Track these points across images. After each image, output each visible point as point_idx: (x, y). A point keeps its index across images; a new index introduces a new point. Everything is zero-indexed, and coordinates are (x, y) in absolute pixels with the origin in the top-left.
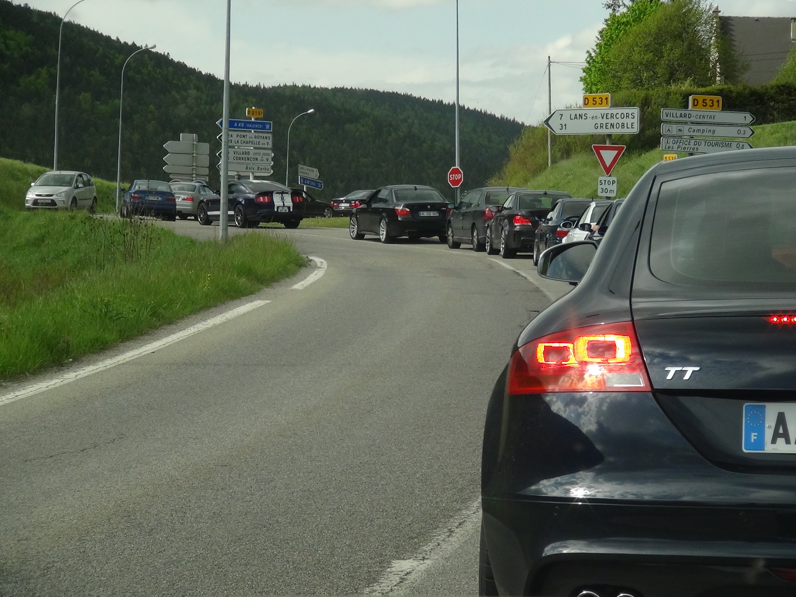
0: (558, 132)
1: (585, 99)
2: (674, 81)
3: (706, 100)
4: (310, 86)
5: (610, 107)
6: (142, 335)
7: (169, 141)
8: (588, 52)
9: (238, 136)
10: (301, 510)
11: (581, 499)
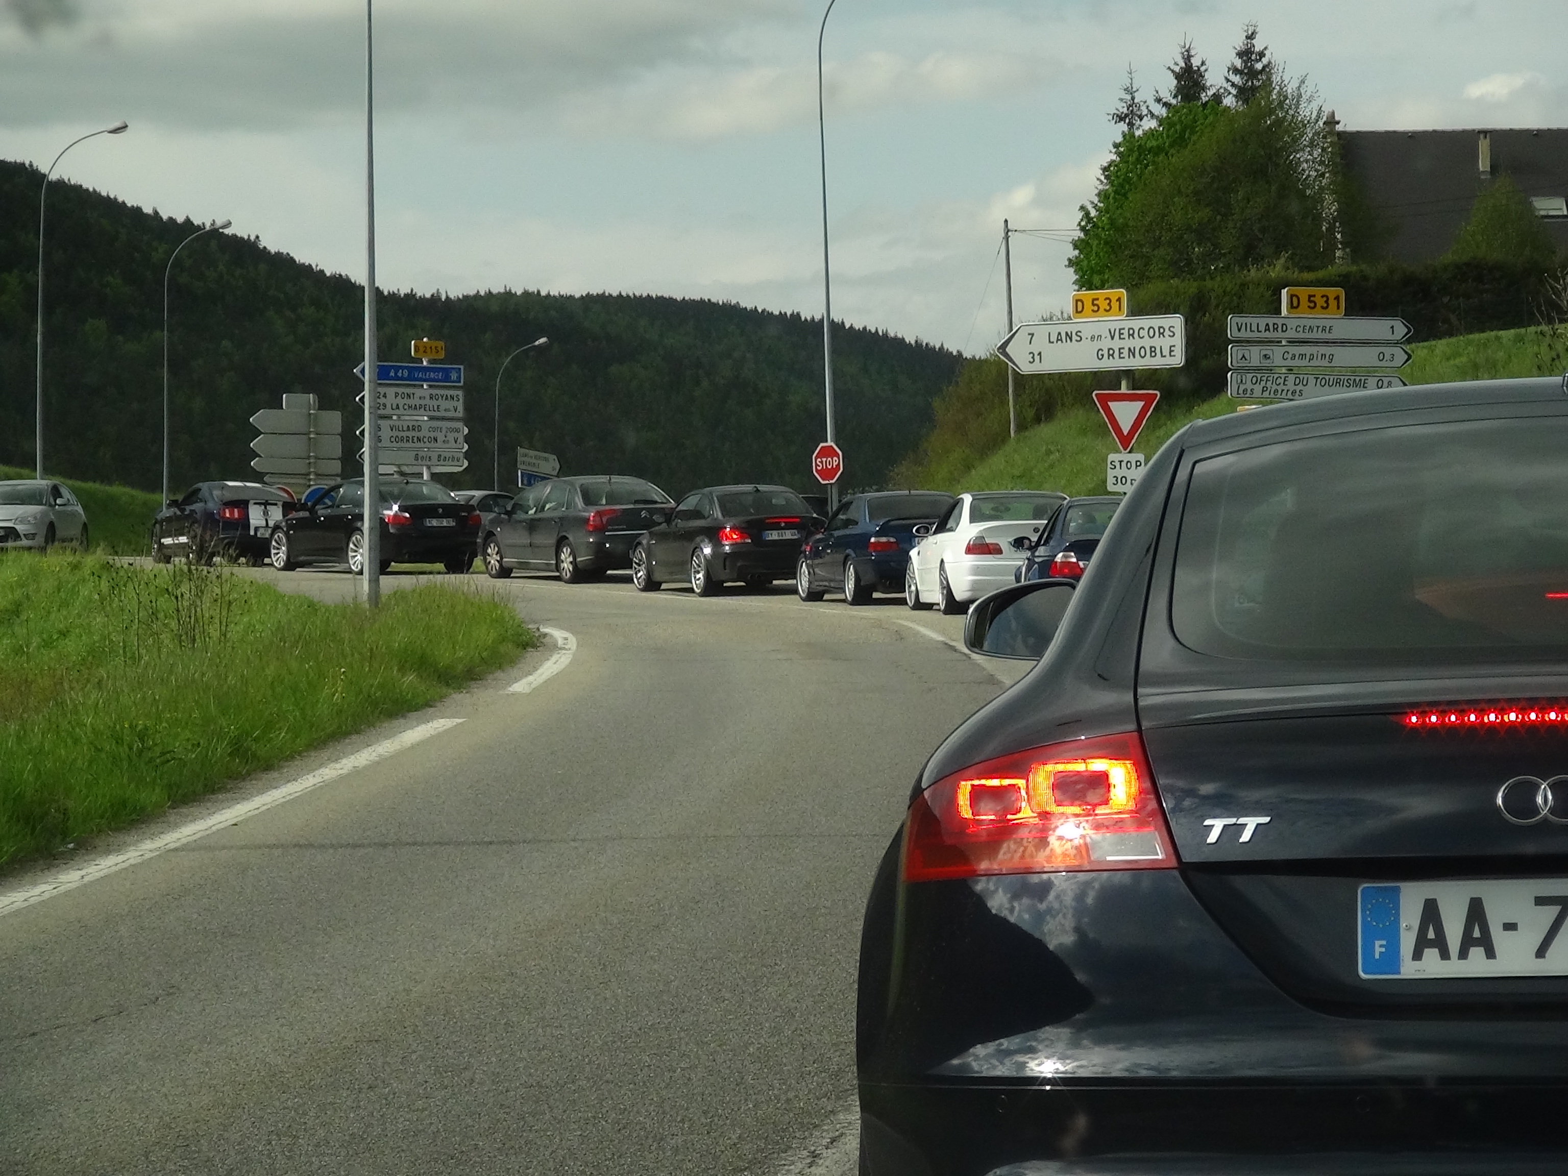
0: (1026, 368)
1: (1077, 301)
2: (1256, 261)
3: (1314, 296)
4: (539, 292)
5: (1126, 316)
6: (213, 792)
7: (262, 411)
8: (1082, 208)
9: (397, 395)
10: (522, 1123)
11: (1050, 1079)
